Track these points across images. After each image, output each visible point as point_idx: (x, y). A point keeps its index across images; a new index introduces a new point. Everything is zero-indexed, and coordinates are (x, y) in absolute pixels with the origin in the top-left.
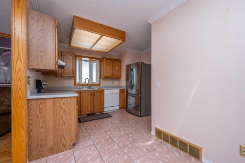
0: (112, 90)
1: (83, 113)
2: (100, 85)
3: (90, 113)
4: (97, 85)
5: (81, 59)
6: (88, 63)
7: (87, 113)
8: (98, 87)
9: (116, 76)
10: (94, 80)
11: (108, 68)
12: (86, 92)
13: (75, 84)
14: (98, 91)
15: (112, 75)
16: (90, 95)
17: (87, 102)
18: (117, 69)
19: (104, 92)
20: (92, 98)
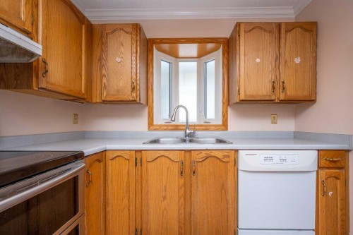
2: (225, 126)
4: (217, 128)
5: (176, 57)
6: (194, 65)
9: (291, 92)
10: (213, 113)
11: (258, 60)
12: (163, 155)
13: (151, 123)
14: (209, 156)
15: (274, 88)
16: (176, 171)
17: (165, 198)
18: (298, 60)
19: (236, 162)
20: (184, 185)
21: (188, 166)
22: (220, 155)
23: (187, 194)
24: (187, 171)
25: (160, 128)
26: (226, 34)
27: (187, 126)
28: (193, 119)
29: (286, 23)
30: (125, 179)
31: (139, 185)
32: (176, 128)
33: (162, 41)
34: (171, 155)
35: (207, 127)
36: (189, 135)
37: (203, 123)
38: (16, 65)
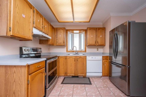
0: (94, 57)
1: (69, 75)
2: (85, 51)
3: (73, 75)
4: (83, 52)
5: (73, 33)
6: (78, 35)
7: (71, 75)
8: (84, 53)
9: (100, 43)
10: (83, 48)
11: (92, 36)
12: (71, 57)
13: (67, 50)
14: (80, 57)
15: (96, 43)
16: (74, 60)
17: (71, 66)
18: (101, 36)
19: (86, 58)
20: (75, 63)
21: (76, 59)
22: (83, 57)
23: (76, 65)
24: (76, 60)
25: (69, 52)
26: (86, 28)
27: (76, 51)
28: (78, 49)
29: (98, 28)
30: (63, 62)
31: (66, 63)
32: (73, 52)
33: (70, 30)
34: (73, 57)
35: (81, 51)
36: (77, 53)
37: (80, 50)
38: (45, 40)
